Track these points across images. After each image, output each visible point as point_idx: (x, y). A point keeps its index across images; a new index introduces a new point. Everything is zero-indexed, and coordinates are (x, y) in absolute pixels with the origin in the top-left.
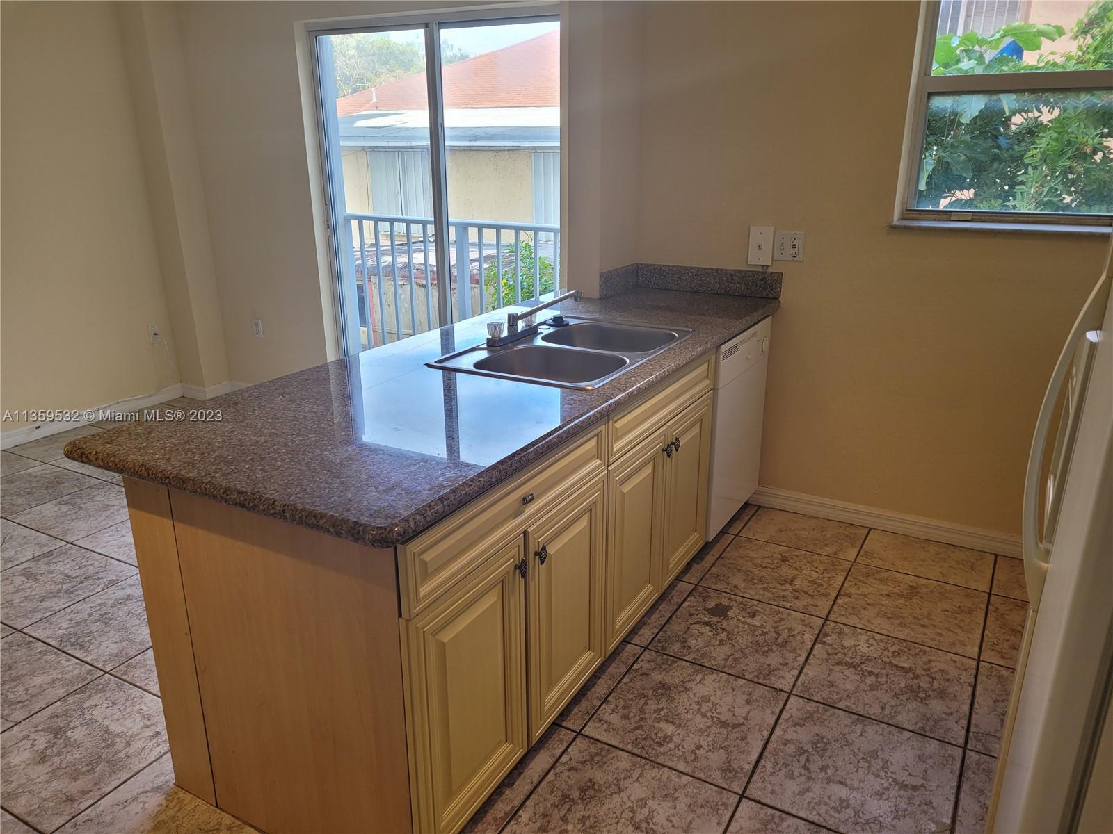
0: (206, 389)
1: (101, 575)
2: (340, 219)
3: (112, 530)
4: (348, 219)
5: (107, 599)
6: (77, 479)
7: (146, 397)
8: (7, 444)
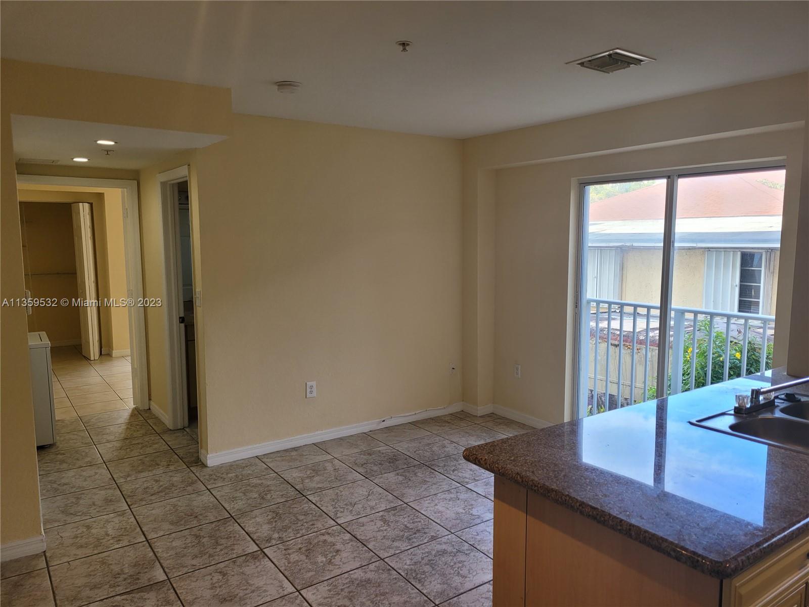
0: (479, 408)
1: (426, 530)
2: (584, 302)
3: (430, 499)
4: (589, 302)
5: (432, 550)
6: (406, 459)
7: (442, 409)
8: (366, 429)
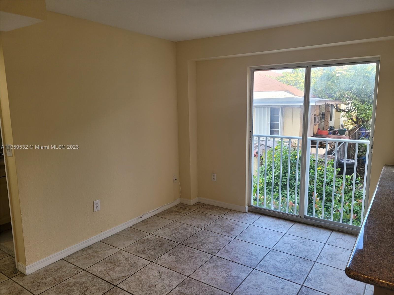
0: (189, 200)
6: (168, 242)
7: (170, 204)
8: (131, 224)
